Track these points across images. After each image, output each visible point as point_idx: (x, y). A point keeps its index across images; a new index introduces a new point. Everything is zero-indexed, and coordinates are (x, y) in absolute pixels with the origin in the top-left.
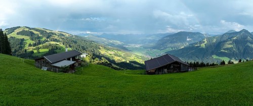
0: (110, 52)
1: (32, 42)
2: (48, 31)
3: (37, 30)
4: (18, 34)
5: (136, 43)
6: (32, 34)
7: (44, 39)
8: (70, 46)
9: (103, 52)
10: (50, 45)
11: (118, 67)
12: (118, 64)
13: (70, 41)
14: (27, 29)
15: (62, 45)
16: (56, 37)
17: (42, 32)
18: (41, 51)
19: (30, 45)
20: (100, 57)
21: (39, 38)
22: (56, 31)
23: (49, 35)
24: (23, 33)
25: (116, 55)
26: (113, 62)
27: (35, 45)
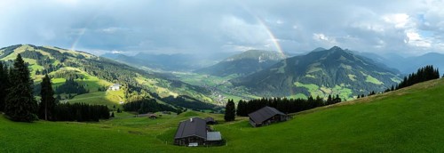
0: (150, 81)
1: (41, 68)
2: (62, 52)
3: (46, 50)
5: (186, 68)
6: (40, 55)
7: (56, 63)
8: (95, 74)
9: (141, 81)
10: (67, 72)
12: (163, 100)
13: (98, 65)
14: (31, 49)
15: (83, 72)
16: (74, 60)
17: (53, 52)
18: (54, 81)
19: (38, 73)
20: (138, 89)
21: (49, 61)
22: (72, 50)
23: (64, 57)
24: (26, 54)
25: (159, 85)
26: (155, 95)
27: (44, 72)
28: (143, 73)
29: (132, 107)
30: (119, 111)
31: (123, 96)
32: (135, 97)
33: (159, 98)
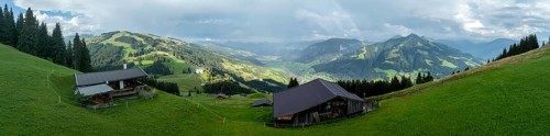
0: (236, 66)
1: (134, 51)
2: (154, 38)
3: (140, 36)
4: (116, 40)
5: (272, 54)
6: (134, 41)
7: (148, 48)
8: (183, 58)
9: (227, 66)
10: (156, 55)
11: (247, 87)
12: (247, 83)
13: (183, 52)
14: (128, 35)
15: (171, 56)
16: (165, 45)
17: (146, 39)
18: (144, 62)
19: (131, 55)
20: (222, 73)
21: (142, 46)
22: (165, 37)
23: (155, 43)
24: (122, 39)
25: (244, 70)
26: (241, 80)
27: (136, 55)
28: (231, 60)
29: (211, 89)
30: (198, 92)
31: (206, 78)
32: (218, 79)
33: (243, 82)
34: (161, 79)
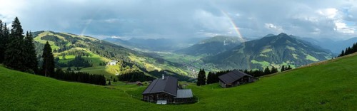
0: (140, 59)
1: (57, 48)
2: (73, 36)
3: (62, 35)
4: (42, 38)
5: (168, 49)
6: (57, 39)
7: (69, 44)
8: (98, 53)
9: (133, 58)
10: (77, 51)
11: (151, 76)
12: (149, 73)
13: (101, 47)
14: (51, 34)
15: (89, 51)
16: (82, 43)
17: (67, 37)
18: (67, 57)
19: (55, 51)
20: (131, 65)
21: (64, 43)
22: (82, 36)
23: (75, 40)
24: (47, 38)
25: (147, 62)
26: (144, 69)
27: (60, 51)
28: (135, 53)
29: (125, 78)
30: (114, 81)
31: (119, 69)
32: (127, 70)
33: (147, 72)
34: (84, 70)
